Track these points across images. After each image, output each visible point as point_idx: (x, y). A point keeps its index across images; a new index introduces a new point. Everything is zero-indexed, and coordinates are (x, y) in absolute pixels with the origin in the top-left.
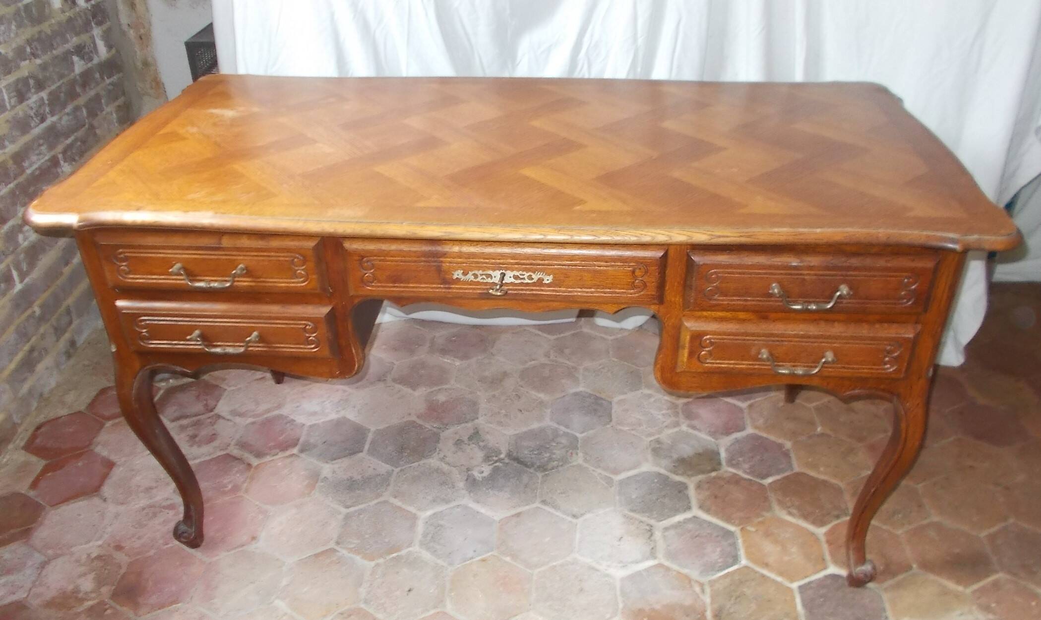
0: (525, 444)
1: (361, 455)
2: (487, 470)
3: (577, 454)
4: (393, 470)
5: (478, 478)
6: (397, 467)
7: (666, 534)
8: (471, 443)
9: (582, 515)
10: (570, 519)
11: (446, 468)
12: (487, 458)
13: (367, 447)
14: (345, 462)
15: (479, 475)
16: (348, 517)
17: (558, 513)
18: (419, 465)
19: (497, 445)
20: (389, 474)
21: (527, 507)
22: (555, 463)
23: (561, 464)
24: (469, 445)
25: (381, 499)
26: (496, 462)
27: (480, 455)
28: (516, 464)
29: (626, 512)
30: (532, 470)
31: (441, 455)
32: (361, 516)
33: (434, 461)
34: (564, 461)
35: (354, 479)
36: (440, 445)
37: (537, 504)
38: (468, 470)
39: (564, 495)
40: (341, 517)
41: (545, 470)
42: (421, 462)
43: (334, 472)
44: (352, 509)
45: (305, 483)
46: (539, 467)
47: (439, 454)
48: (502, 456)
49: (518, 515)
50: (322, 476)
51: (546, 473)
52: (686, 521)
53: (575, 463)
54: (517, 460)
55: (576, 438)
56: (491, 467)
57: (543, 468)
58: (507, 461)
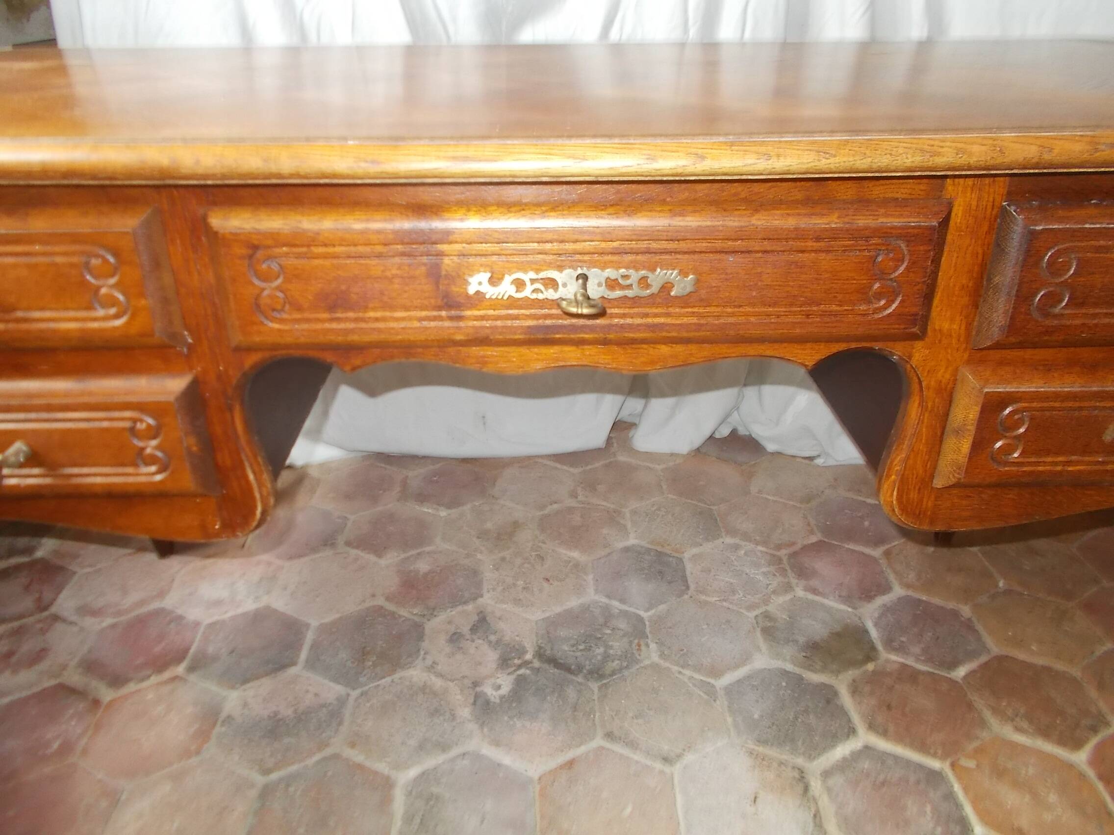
0: (563, 633)
1: (292, 671)
2: (506, 683)
3: (647, 645)
4: (348, 695)
5: (492, 699)
6: (354, 689)
7: (831, 782)
8: (475, 637)
9: (679, 756)
10: (658, 765)
11: (438, 683)
12: (504, 663)
13: (304, 655)
14: (265, 685)
15: (494, 693)
16: (266, 793)
17: (637, 757)
18: (393, 681)
19: (517, 638)
20: (342, 701)
21: (583, 749)
22: (616, 664)
23: (625, 664)
24: (473, 641)
25: (328, 751)
26: (519, 667)
27: (492, 657)
28: (553, 670)
29: (751, 745)
30: (580, 679)
31: (429, 662)
32: (292, 789)
33: (416, 674)
34: (629, 659)
35: (280, 716)
36: (425, 644)
37: (599, 741)
38: (475, 684)
39: (640, 721)
40: (253, 793)
41: (601, 677)
42: (396, 676)
43: (245, 705)
44: (274, 776)
45: (192, 730)
46: (591, 672)
47: (424, 659)
48: (528, 657)
49: (570, 764)
50: (224, 715)
51: (605, 681)
52: (856, 756)
53: (647, 662)
54: (553, 661)
55: (641, 620)
56: (513, 677)
57: (597, 673)
58: (537, 664)
